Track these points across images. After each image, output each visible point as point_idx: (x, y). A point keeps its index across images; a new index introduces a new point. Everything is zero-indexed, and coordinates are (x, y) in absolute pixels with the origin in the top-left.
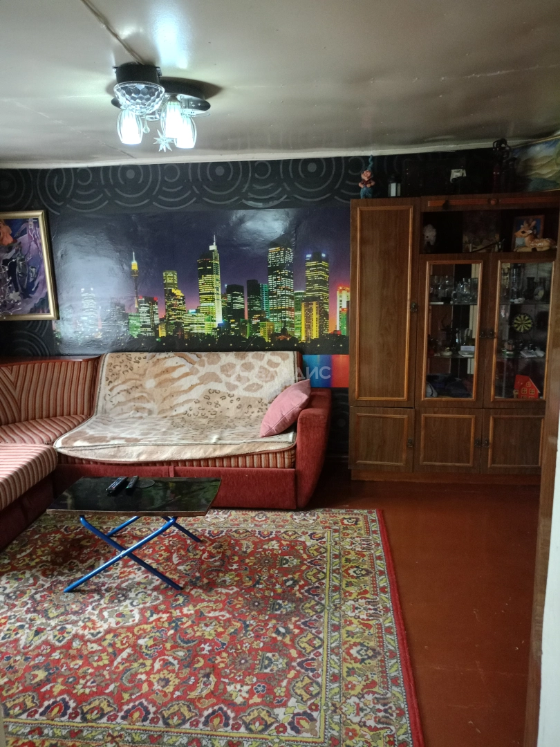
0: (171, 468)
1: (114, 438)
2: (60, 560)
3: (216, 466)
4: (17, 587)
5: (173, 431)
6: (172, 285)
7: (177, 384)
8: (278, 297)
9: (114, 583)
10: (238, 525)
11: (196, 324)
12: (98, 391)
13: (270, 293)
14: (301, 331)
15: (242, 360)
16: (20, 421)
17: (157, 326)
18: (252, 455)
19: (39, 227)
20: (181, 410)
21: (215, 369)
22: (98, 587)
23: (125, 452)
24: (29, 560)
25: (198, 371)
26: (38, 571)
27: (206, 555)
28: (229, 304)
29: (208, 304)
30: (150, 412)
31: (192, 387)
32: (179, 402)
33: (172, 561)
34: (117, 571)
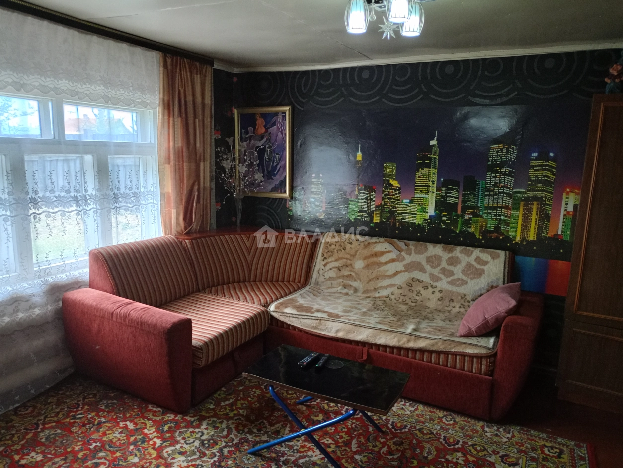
0: (365, 349)
1: (318, 311)
2: (253, 417)
3: (408, 357)
4: (212, 436)
5: (372, 313)
6: (391, 175)
7: (383, 268)
8: (495, 195)
9: (293, 456)
10: (423, 423)
11: (409, 214)
12: (314, 264)
13: (487, 190)
14: (516, 231)
15: (449, 253)
16: (249, 282)
17: (372, 212)
18: (446, 353)
19: (285, 120)
20: (384, 293)
21: (421, 258)
22: (278, 456)
23: (326, 325)
24: (229, 410)
25: (404, 259)
26: (233, 423)
27: (385, 449)
28: (443, 197)
29: (422, 196)
30: (356, 291)
31: (396, 273)
32: (383, 286)
33: (350, 448)
34: (298, 443)
